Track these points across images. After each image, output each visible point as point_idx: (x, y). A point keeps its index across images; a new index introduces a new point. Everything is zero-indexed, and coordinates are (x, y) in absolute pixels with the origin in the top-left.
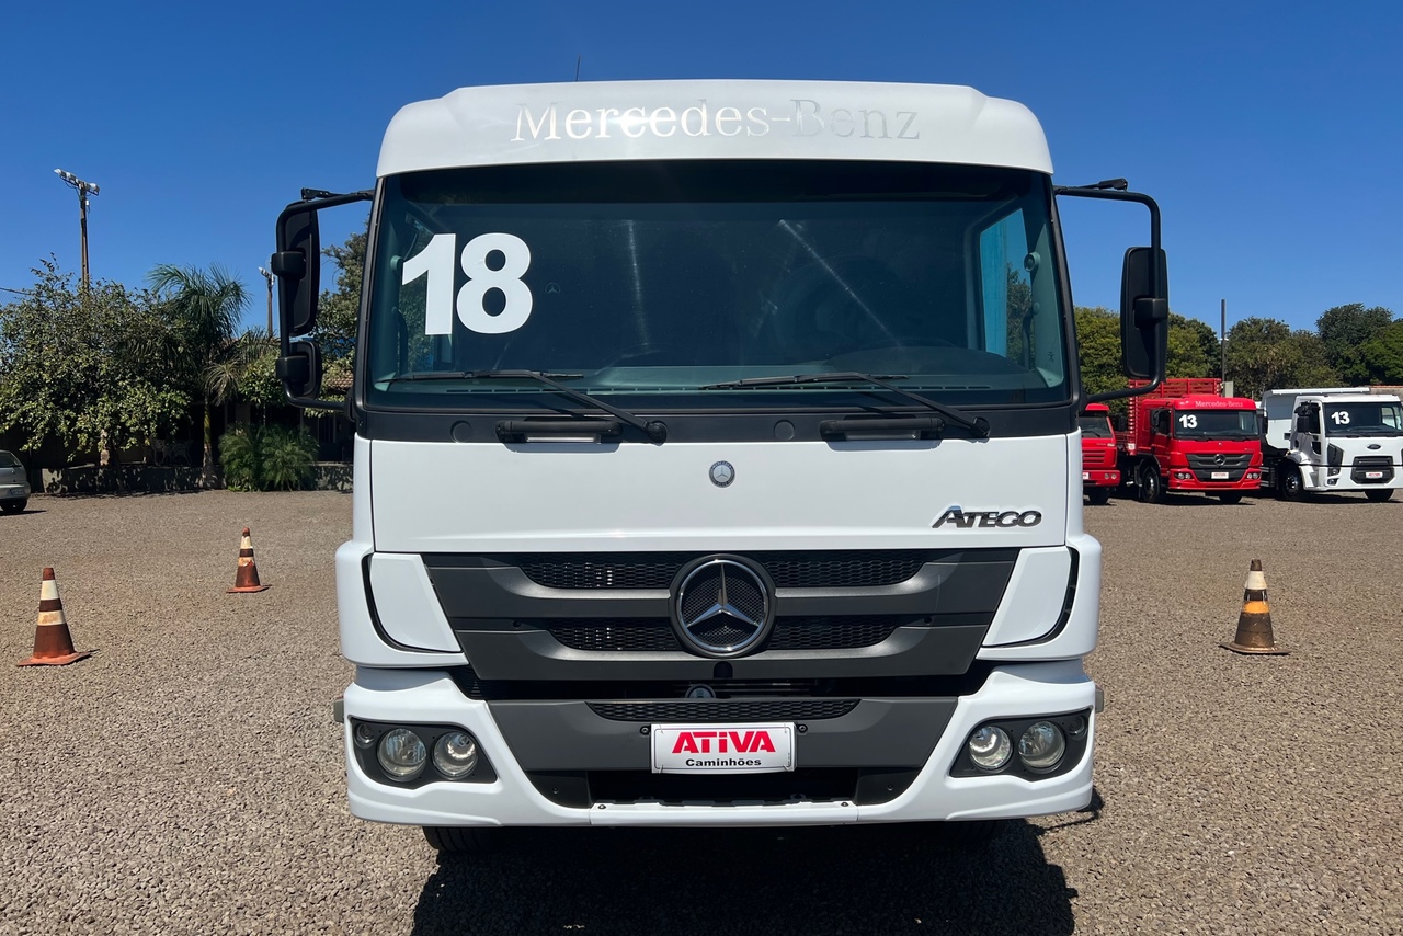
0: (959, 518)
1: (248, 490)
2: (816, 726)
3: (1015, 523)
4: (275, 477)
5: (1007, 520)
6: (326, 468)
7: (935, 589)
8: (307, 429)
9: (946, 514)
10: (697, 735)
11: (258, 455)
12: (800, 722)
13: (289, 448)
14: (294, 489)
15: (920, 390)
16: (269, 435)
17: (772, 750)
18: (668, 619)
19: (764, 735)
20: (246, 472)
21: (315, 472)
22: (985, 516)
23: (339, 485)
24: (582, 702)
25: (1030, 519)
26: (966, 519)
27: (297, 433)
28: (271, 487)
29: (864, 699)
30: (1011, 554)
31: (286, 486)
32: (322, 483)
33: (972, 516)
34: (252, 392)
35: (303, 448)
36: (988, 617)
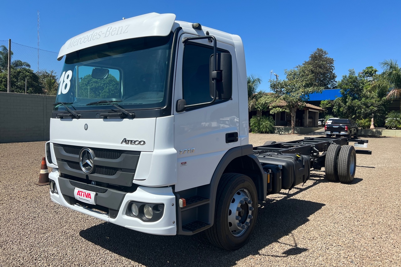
0: (125, 141)
1: (256, 133)
2: (99, 194)
3: (138, 144)
4: (263, 130)
5: (137, 143)
6: (277, 128)
7: (121, 161)
8: (272, 117)
9: (123, 141)
10: (81, 192)
11: (259, 124)
12: (97, 193)
13: (267, 122)
14: (267, 133)
15: (119, 105)
16: (262, 119)
17: (91, 198)
18: (79, 163)
19: (90, 194)
20: (256, 128)
21: (274, 129)
22: (131, 141)
23: (281, 133)
24: (69, 180)
25: (142, 143)
26: (127, 142)
27: (269, 118)
28: (262, 132)
29: (109, 189)
30: (139, 153)
31: (266, 132)
32: (276, 132)
33: (128, 141)
34: (258, 107)
35: (271, 122)
36: (134, 171)
